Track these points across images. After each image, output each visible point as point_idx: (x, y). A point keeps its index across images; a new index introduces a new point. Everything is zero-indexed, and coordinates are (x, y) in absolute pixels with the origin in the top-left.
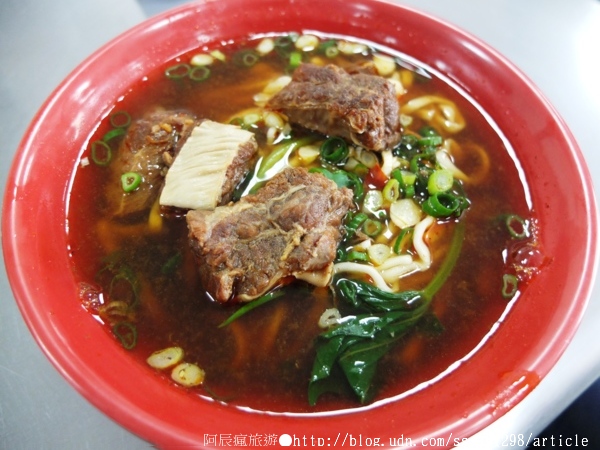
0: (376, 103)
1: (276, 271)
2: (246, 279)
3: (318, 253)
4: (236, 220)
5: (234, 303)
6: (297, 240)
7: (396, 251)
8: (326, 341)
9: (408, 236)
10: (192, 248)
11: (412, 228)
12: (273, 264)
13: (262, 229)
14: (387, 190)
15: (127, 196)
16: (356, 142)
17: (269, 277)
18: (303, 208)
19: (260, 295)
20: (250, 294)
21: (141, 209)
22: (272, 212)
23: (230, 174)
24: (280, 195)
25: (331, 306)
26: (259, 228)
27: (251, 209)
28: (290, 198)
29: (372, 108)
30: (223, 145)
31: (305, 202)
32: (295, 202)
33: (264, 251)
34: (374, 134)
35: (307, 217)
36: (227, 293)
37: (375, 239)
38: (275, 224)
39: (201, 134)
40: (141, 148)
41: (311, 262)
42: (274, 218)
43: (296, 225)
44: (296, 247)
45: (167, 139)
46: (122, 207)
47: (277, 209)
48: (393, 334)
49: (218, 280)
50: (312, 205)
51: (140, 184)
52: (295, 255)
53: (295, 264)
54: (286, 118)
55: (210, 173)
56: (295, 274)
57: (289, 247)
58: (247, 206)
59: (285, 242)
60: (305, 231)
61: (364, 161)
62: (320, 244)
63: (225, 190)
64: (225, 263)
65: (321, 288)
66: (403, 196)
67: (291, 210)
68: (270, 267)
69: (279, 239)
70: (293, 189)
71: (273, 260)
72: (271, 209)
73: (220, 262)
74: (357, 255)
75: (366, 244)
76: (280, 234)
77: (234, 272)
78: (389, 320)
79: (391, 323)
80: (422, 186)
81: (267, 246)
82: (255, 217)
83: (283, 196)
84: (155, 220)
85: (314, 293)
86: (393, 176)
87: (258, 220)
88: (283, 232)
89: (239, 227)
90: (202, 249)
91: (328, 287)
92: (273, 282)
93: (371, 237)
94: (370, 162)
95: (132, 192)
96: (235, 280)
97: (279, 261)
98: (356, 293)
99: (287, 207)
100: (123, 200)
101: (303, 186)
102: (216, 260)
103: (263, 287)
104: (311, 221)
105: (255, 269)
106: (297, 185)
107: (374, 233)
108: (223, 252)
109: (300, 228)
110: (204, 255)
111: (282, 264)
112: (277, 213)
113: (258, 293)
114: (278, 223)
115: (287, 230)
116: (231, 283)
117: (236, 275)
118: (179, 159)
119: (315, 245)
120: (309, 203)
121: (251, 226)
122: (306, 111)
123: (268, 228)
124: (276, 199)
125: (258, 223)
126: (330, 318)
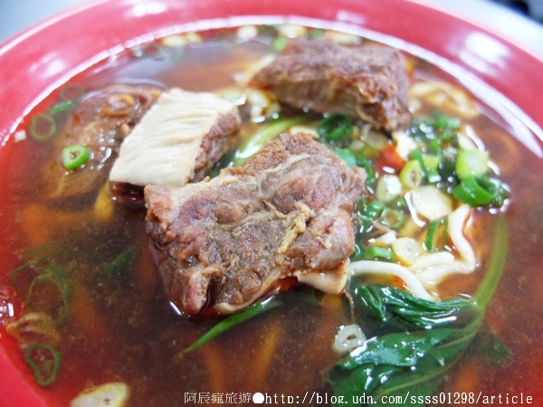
0: (389, 68)
1: (272, 269)
2: (227, 280)
3: (332, 242)
4: (216, 196)
5: (208, 315)
6: (302, 225)
7: (429, 246)
8: (347, 372)
9: (442, 229)
10: (150, 234)
11: (446, 219)
12: (266, 258)
13: (251, 210)
14: (407, 174)
15: (70, 175)
16: (364, 116)
17: (261, 277)
18: (310, 181)
19: (247, 304)
20: (232, 302)
21: (85, 191)
22: (264, 187)
23: (206, 145)
24: (276, 165)
25: (348, 322)
26: (246, 209)
27: (236, 182)
28: (288, 170)
29: (384, 74)
30: (198, 111)
31: (311, 174)
32: (297, 174)
33: (254, 241)
34: (386, 105)
35: (314, 193)
36: (199, 301)
37: (398, 231)
38: (269, 204)
39: (170, 102)
40: (93, 120)
41: (322, 255)
42: (268, 196)
43: (299, 204)
44: (300, 234)
45: (128, 111)
46: (61, 188)
47: (271, 183)
48: (442, 362)
49: (187, 279)
50: (320, 178)
51: (86, 161)
52: (299, 246)
53: (299, 258)
54: (273, 96)
55: (179, 142)
56: (298, 274)
57: (290, 235)
58: (230, 178)
59: (283, 229)
60: (312, 213)
61: (371, 143)
62: (334, 230)
63: (199, 164)
64: (197, 256)
65: (334, 295)
66: (425, 182)
67: (292, 184)
68: (263, 263)
69: (274, 225)
70: (293, 159)
71: (266, 254)
72: (263, 184)
73: (190, 254)
74: (378, 251)
75: (389, 237)
76: (276, 218)
77: (211, 269)
78: (435, 341)
79: (438, 345)
80: (448, 171)
81: (257, 234)
82: (241, 194)
83: (280, 167)
84: (104, 205)
85: (322, 303)
86: (411, 158)
87: (245, 198)
88: (280, 215)
89: (219, 206)
90: (164, 233)
91: (342, 296)
92: (265, 286)
93: (393, 229)
94: (379, 144)
95: (76, 169)
96: (212, 281)
97: (275, 254)
98: (384, 303)
99: (287, 180)
100: (63, 179)
101: (306, 155)
102: (184, 251)
103: (251, 292)
104: (319, 200)
105: (241, 266)
106: (298, 154)
107: (397, 225)
108: (194, 240)
109: (305, 208)
110: (167, 244)
111: (280, 259)
112: (273, 188)
113: (245, 300)
114: (273, 203)
115: (287, 211)
116: (206, 285)
117: (213, 274)
118: (139, 127)
119: (327, 231)
120: (316, 177)
121: (236, 206)
122: (300, 85)
123: (258, 210)
124: (270, 170)
125: (245, 202)
126: (349, 338)
